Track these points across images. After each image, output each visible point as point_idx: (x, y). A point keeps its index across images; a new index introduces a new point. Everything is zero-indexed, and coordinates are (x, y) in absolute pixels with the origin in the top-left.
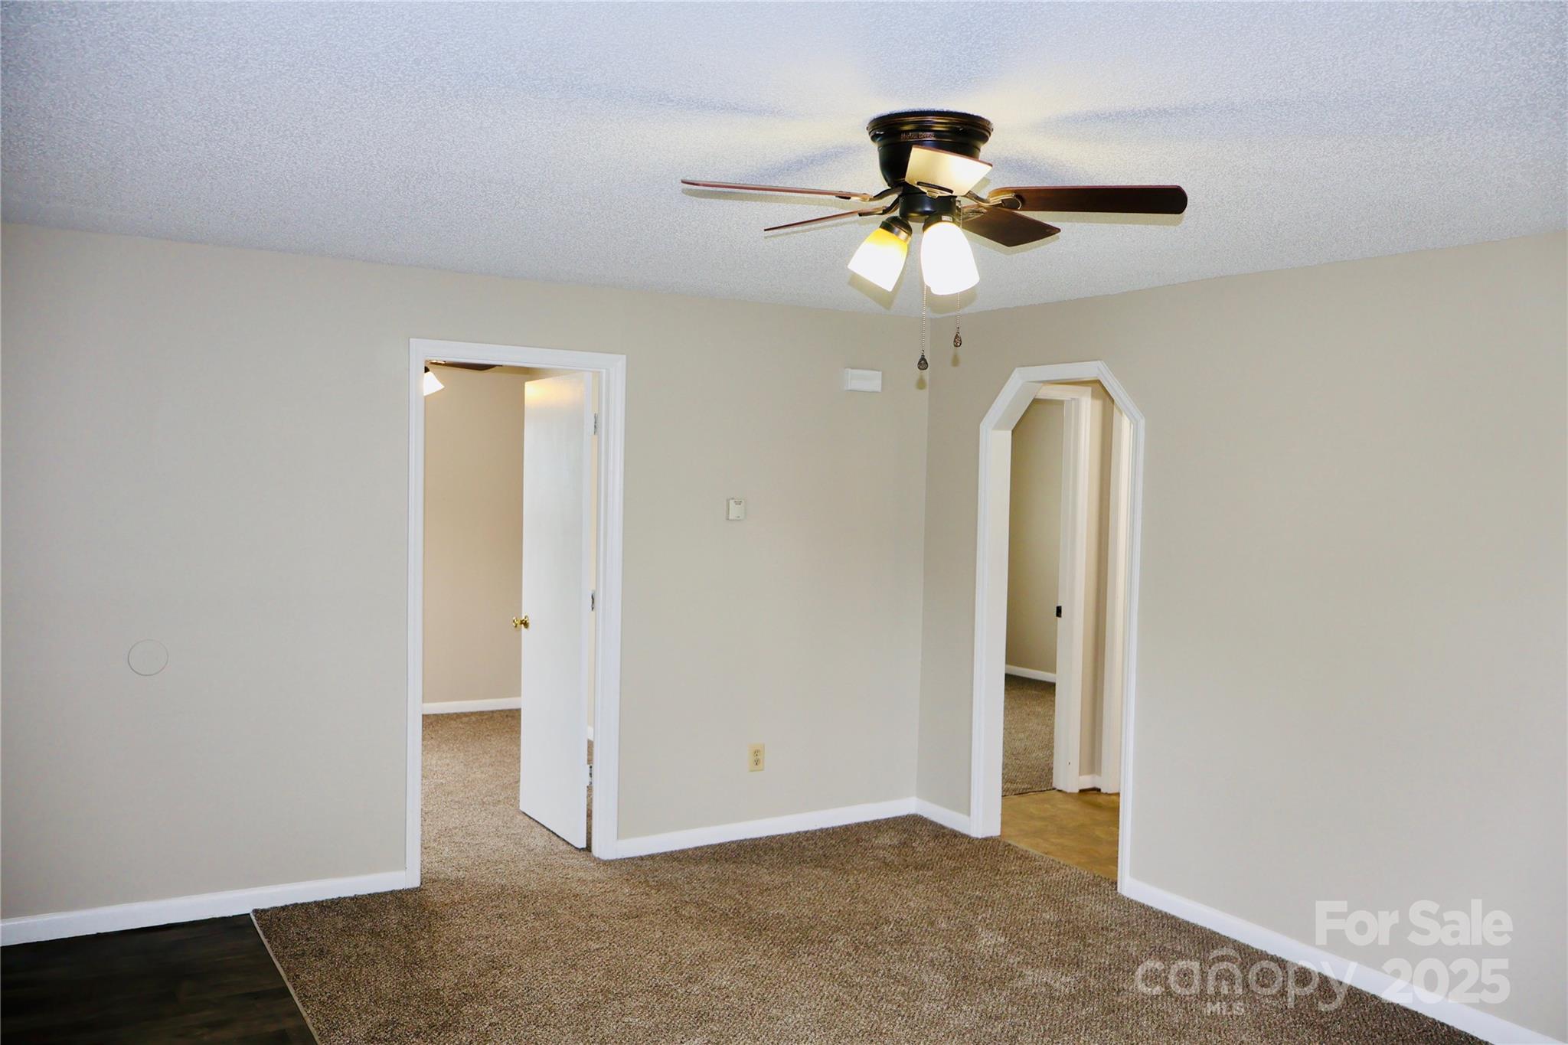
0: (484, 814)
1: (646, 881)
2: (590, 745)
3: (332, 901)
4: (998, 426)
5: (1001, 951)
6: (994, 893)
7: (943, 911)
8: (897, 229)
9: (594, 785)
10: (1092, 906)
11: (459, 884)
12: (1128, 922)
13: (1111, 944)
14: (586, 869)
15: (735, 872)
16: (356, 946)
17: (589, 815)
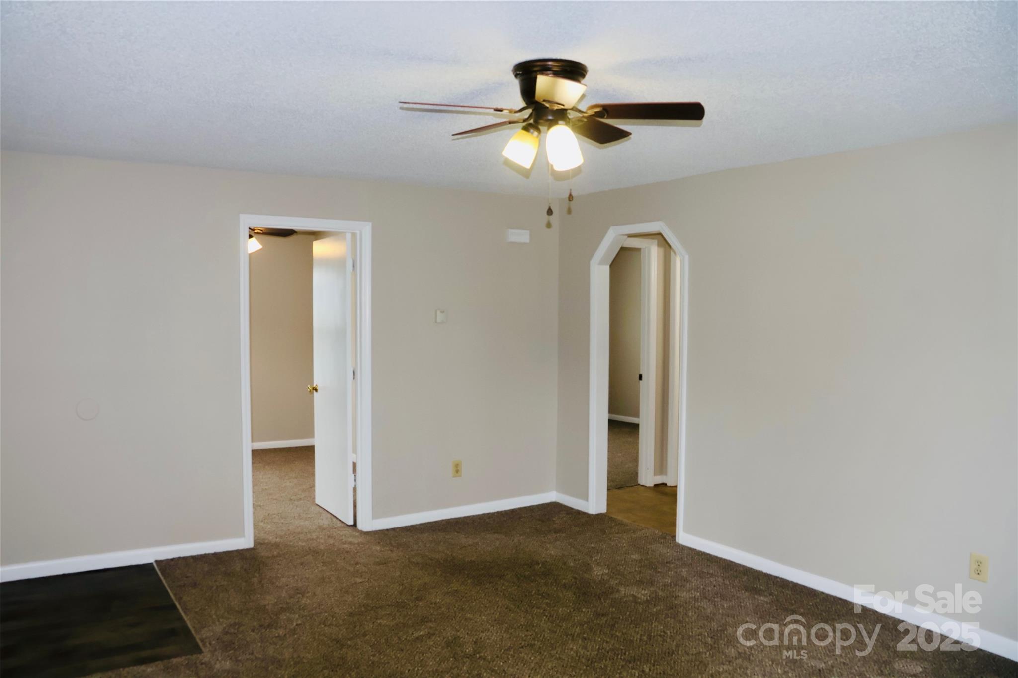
0: (291, 506)
1: (390, 543)
2: (355, 465)
3: (201, 556)
4: (601, 263)
5: (606, 577)
6: (602, 545)
7: (571, 556)
8: (532, 130)
9: (357, 486)
10: (661, 550)
11: (277, 545)
12: (682, 558)
13: (671, 571)
14: (354, 537)
15: (445, 538)
16: (216, 581)
17: (355, 506)
